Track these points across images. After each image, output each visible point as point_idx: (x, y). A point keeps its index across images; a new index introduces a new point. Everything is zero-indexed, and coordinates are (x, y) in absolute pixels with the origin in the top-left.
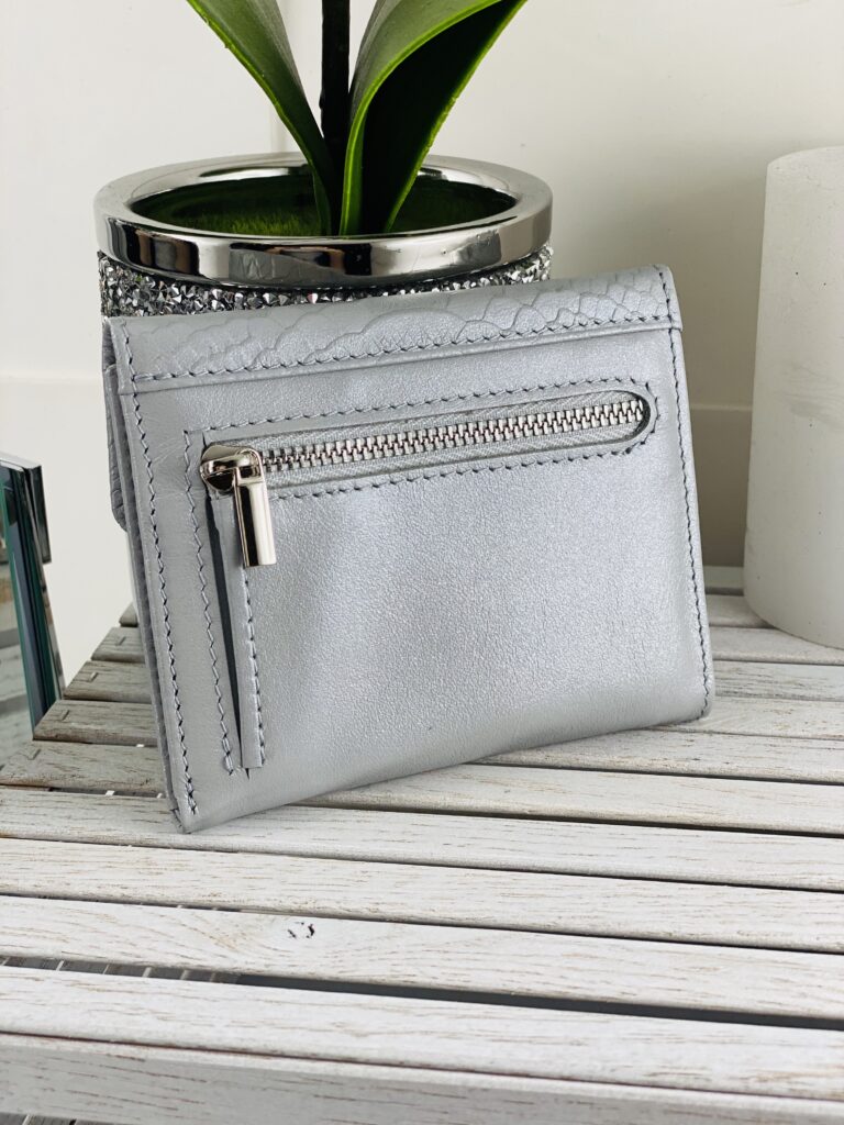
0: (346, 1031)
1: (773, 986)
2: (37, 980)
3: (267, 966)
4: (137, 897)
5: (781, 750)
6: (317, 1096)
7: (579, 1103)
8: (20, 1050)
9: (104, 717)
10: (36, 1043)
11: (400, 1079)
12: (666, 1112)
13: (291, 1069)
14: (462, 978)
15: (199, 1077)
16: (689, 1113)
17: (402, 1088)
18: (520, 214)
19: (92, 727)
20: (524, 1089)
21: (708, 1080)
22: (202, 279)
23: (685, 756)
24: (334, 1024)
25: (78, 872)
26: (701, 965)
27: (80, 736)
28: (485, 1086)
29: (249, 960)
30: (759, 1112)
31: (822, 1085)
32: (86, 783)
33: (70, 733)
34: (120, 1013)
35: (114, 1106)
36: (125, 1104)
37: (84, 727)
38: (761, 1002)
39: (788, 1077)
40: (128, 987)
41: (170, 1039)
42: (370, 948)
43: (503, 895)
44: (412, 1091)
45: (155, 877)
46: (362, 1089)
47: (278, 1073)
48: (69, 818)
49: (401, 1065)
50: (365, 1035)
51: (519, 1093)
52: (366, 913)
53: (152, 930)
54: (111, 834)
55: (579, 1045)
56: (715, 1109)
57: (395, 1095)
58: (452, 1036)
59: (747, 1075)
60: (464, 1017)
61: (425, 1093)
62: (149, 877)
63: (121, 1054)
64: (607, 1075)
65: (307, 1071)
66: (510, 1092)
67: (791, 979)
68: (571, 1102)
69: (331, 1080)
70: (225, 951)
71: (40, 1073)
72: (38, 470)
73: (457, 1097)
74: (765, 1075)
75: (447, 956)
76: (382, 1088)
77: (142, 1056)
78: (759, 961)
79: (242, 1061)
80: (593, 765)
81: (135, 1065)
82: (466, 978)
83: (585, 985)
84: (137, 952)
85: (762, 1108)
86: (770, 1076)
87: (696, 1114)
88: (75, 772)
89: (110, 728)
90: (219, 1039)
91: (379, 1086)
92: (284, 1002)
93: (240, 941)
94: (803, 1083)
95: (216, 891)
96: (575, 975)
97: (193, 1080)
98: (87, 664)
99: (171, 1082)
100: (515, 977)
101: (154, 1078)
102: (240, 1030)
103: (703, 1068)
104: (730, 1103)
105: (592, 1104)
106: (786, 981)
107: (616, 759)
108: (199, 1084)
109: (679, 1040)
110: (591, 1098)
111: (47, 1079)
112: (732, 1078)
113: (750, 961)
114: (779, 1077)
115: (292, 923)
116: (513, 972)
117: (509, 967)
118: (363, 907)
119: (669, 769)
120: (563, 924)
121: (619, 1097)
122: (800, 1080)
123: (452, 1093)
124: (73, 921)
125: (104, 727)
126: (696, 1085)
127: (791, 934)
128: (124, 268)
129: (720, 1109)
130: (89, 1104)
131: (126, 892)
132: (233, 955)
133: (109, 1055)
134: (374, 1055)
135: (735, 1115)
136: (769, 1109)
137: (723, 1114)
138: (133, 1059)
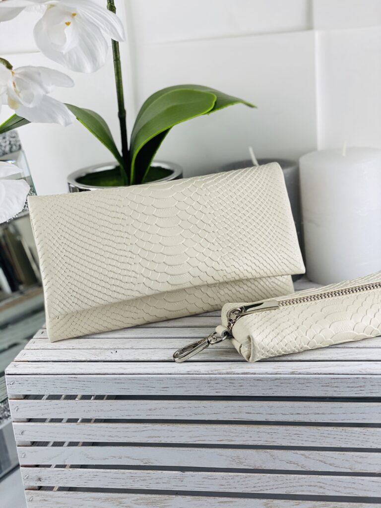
3: (105, 359)
6: (116, 383)
8: (49, 378)
10: (52, 376)
13: (110, 377)
15: (90, 381)
20: (161, 377)
24: (119, 368)
28: (152, 377)
29: (101, 358)
31: (225, 371)
34: (72, 369)
35: (71, 390)
40: (73, 364)
41: (83, 372)
42: (129, 354)
44: (137, 380)
45: (80, 344)
46: (126, 380)
49: (134, 374)
50: (127, 369)
52: (130, 348)
53: (79, 354)
57: (133, 381)
59: (208, 371)
61: (140, 380)
63: (72, 377)
64: (179, 373)
66: (158, 378)
68: (171, 379)
69: (119, 379)
71: (53, 383)
73: (146, 380)
75: (147, 354)
77: (77, 377)
79: (99, 376)
81: (75, 379)
82: (151, 358)
84: (76, 358)
90: (94, 372)
91: (130, 379)
92: (109, 364)
93: (99, 354)
95: (95, 346)
99: (83, 383)
100: (162, 357)
101: (80, 382)
102: (98, 370)
103: (200, 370)
104: (205, 376)
106: (223, 354)
110: (176, 378)
112: (205, 371)
115: (112, 351)
121: (181, 377)
122: (220, 371)
124: (61, 353)
126: (197, 373)
132: (97, 357)
133: (69, 378)
136: (213, 377)
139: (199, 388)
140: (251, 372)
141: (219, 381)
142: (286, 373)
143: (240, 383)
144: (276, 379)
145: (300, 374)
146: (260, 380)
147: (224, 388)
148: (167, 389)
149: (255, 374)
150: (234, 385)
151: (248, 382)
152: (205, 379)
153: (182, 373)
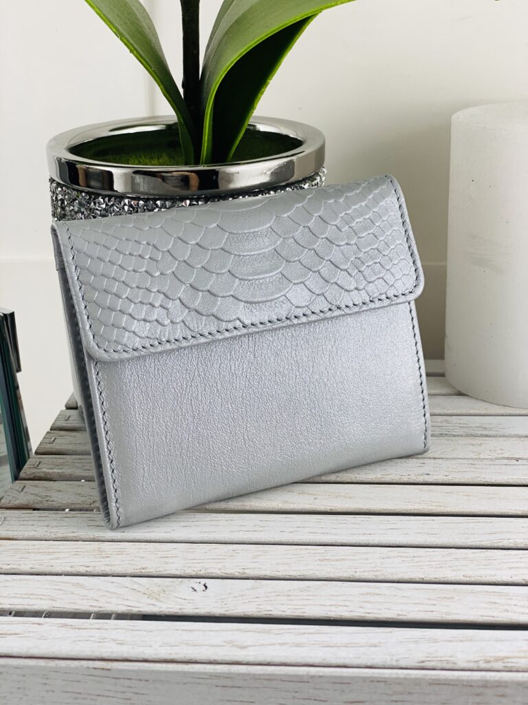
0: (233, 646)
1: (488, 606)
2: (39, 624)
3: (180, 609)
4: (95, 572)
5: (477, 466)
6: (217, 686)
7: (378, 681)
8: (32, 668)
9: (63, 464)
10: (42, 663)
11: (268, 673)
12: (430, 684)
13: (201, 670)
14: (301, 611)
15: (144, 678)
16: (444, 684)
17: (270, 678)
18: (307, 149)
19: (55, 470)
20: (345, 675)
21: (454, 663)
22: (116, 193)
23: (421, 473)
24: (225, 642)
25: (58, 559)
26: (444, 596)
27: (49, 476)
28: (321, 674)
29: (169, 606)
30: (487, 681)
31: (523, 663)
32: (55, 504)
33: (42, 475)
34: (94, 641)
35: (92, 699)
36: (99, 698)
37: (51, 471)
38: (482, 616)
39: (502, 659)
40: (97, 626)
41: (126, 655)
42: (242, 595)
43: (320, 560)
44: (276, 680)
45: (106, 559)
46: (245, 680)
47: (193, 673)
48: (48, 526)
49: (269, 664)
50: (245, 647)
51: (341, 677)
52: (237, 575)
53: (107, 591)
54: (75, 534)
55: (376, 646)
56: (460, 680)
57: (266, 683)
58: (298, 645)
59: (478, 659)
60: (304, 634)
61: (284, 681)
62: (102, 560)
63: (96, 666)
64: (394, 664)
65: (211, 671)
66: (336, 677)
67: (498, 601)
68: (372, 681)
69: (226, 676)
70: (153, 602)
71: (44, 681)
72: (12, 315)
73: (304, 682)
74: (489, 659)
75: (290, 598)
76: (256, 679)
77: (109, 667)
78: (478, 592)
79: (171, 667)
80: (366, 480)
81: (104, 673)
82: (303, 611)
83: (375, 611)
84: (100, 605)
85: (488, 678)
86: (492, 659)
87: (449, 684)
88: (48, 498)
89: (67, 471)
90: (156, 654)
91: (256, 678)
92: (193, 630)
93: (162, 595)
94: (512, 662)
95: (144, 566)
96: (369, 605)
97: (141, 680)
98: (48, 433)
99: (127, 682)
100: (333, 608)
101: (118, 681)
102: (168, 648)
103: (451, 657)
104: (469, 676)
105: (385, 682)
106: (495, 603)
107: (379, 476)
108: (143, 682)
109: (435, 641)
110: (385, 678)
111: (50, 685)
112: (468, 662)
113: (472, 592)
114: (497, 660)
115: (193, 582)
116: (330, 605)
117: (328, 603)
118: (235, 571)
119: (411, 481)
120: (358, 576)
121: (402, 676)
122: (510, 660)
123: (300, 680)
124: (58, 587)
125: (63, 470)
126: (448, 668)
127: (495, 575)
128: (68, 188)
129: (463, 681)
130: (76, 698)
131: (88, 569)
132: (159, 604)
133: (88, 668)
134: (251, 659)
135: (473, 684)
136: (492, 679)
137: (465, 683)
138: (103, 669)
153: (402, 664)
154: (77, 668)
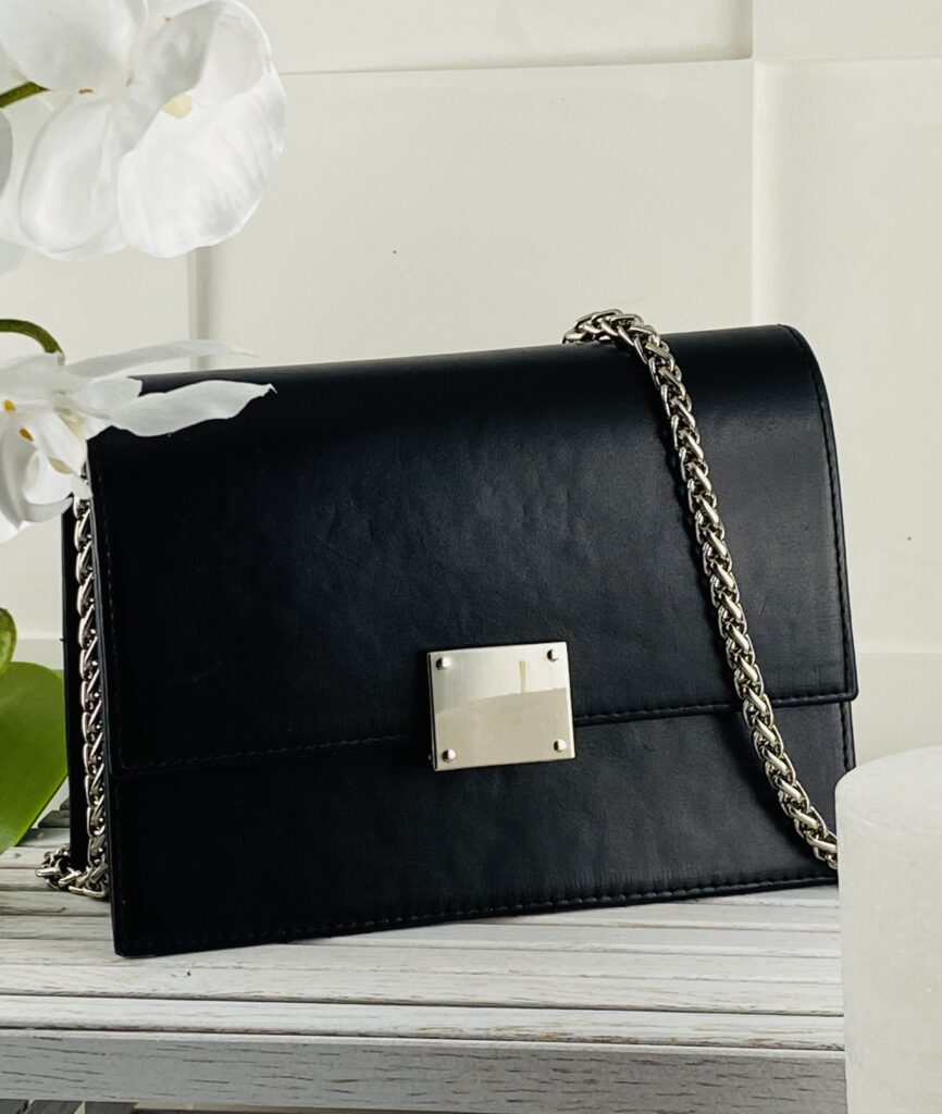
0: (208, 1016)
11: (245, 1042)
12: (431, 1055)
13: (169, 1040)
15: (100, 1051)
17: (247, 1049)
20: (334, 1043)
21: (461, 1032)
28: (306, 1042)
30: (496, 1051)
31: (540, 1031)
35: (37, 1083)
39: (516, 1027)
40: (48, 1001)
47: (157, 1043)
51: (330, 1047)
53: (67, 976)
57: (243, 1054)
64: (392, 1030)
68: (365, 1051)
70: (122, 984)
73: (286, 1052)
74: (502, 1028)
76: (232, 1050)
77: (60, 1036)
81: (53, 1044)
85: (499, 1047)
93: (134, 979)
97: (96, 1054)
99: (80, 1057)
101: (66, 1055)
105: (380, 1052)
106: (533, 988)
108: (100, 1057)
112: (477, 1030)
114: (510, 1028)
121: (397, 1045)
122: (524, 1029)
126: (452, 1036)
130: (19, 1081)
133: (35, 1037)
134: (228, 1027)
138: (53, 1039)
139: (452, 1087)
140: (625, 1036)
141: (521, 1064)
142: (735, 1041)
143: (585, 1072)
144: (705, 1061)
145: (780, 1046)
146: (652, 1063)
147: (535, 1086)
148: (351, 1086)
149: (636, 1043)
150: (567, 1076)
151: (614, 1068)
152: (476, 1055)
153: (401, 1031)
154: (21, 1038)
